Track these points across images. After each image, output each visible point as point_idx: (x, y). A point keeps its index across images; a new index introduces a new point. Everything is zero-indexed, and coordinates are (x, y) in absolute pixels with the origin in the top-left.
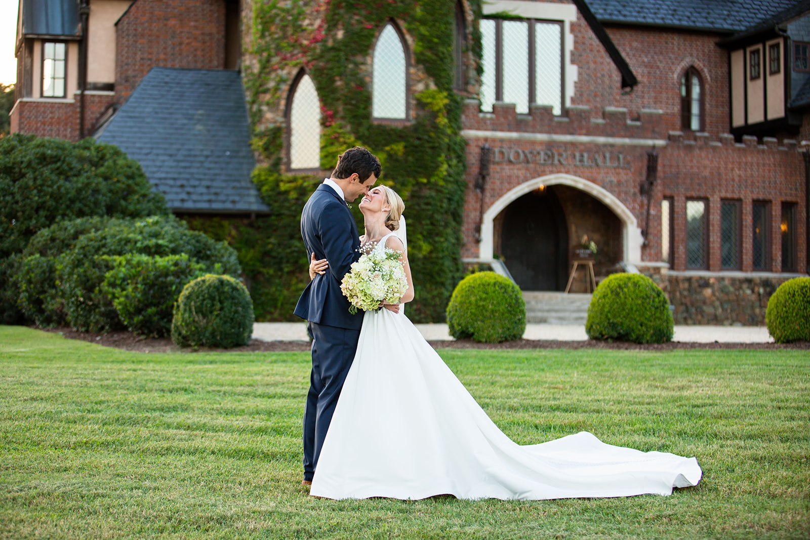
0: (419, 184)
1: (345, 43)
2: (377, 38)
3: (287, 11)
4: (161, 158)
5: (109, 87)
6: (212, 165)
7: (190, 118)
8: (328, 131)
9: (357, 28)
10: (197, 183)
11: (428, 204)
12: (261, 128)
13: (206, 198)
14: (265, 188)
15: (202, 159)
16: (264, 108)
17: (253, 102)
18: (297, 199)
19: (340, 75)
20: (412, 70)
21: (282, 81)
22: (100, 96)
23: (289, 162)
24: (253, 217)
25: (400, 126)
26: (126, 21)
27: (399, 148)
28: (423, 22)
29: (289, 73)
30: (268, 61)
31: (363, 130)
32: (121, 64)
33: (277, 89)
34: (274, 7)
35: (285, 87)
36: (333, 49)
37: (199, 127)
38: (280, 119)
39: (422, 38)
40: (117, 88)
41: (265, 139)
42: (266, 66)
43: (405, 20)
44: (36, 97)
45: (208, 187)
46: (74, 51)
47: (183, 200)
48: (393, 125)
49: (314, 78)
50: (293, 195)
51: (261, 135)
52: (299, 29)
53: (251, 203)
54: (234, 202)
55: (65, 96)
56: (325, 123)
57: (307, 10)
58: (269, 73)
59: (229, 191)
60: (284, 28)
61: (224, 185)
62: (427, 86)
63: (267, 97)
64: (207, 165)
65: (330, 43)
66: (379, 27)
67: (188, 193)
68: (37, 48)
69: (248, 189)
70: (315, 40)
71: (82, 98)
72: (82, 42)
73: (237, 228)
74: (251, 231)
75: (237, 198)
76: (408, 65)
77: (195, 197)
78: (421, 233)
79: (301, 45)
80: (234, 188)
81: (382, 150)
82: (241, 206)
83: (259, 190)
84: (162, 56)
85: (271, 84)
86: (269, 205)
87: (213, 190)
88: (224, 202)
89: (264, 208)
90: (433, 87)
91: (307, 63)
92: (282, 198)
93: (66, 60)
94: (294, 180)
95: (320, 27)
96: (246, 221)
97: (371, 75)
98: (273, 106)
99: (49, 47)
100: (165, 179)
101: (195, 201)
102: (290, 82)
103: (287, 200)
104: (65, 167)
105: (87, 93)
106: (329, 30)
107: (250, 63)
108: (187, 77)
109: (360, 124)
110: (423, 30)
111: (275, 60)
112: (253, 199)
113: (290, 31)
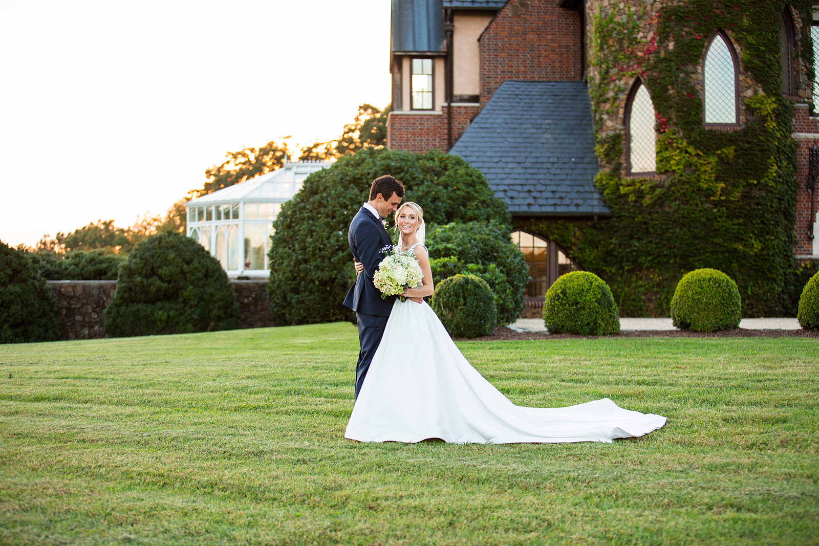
0: (749, 185)
1: (676, 54)
2: (707, 49)
3: (623, 25)
4: (510, 165)
5: (475, 99)
6: (559, 171)
7: (538, 127)
8: (662, 137)
9: (687, 39)
10: (543, 188)
11: (758, 204)
12: (603, 135)
13: (551, 202)
14: (606, 192)
15: (549, 166)
16: (605, 117)
17: (596, 111)
18: (635, 201)
19: (672, 84)
20: (741, 77)
21: (621, 91)
22: (466, 108)
23: (629, 166)
24: (596, 218)
25: (731, 130)
26: (487, 36)
27: (729, 151)
28: (750, 31)
29: (626, 83)
30: (607, 72)
31: (694, 135)
32: (484, 78)
33: (615, 99)
34: (611, 21)
35: (623, 97)
36: (665, 59)
37: (546, 136)
38: (620, 127)
39: (749, 46)
40: (482, 99)
41: (606, 146)
42: (606, 77)
43: (732, 30)
44: (406, 110)
45: (553, 192)
46: (440, 66)
47: (529, 205)
48: (724, 130)
49: (649, 88)
50: (632, 198)
51: (602, 142)
52: (634, 41)
53: (594, 206)
54: (577, 205)
55: (433, 109)
56: (659, 129)
57: (641, 24)
58: (608, 84)
59: (574, 195)
60: (620, 41)
61: (569, 189)
62: (756, 92)
63: (607, 106)
64: (553, 171)
65: (662, 54)
66: (709, 38)
67: (535, 198)
68: (406, 64)
69: (592, 193)
70: (649, 52)
71: (449, 110)
72: (447, 58)
73: (581, 229)
74: (595, 232)
75: (580, 202)
76: (737, 73)
77: (540, 202)
78: (753, 232)
79: (636, 56)
80: (578, 192)
81: (714, 154)
82: (584, 209)
83: (601, 193)
84: (522, 68)
85: (611, 94)
86: (610, 207)
87: (557, 195)
88: (568, 205)
89: (606, 211)
90: (761, 92)
91: (642, 74)
92: (622, 200)
93: (433, 75)
94: (633, 184)
95: (653, 39)
96: (590, 223)
97: (702, 83)
98: (612, 114)
99: (416, 62)
100: (513, 185)
101: (540, 206)
102: (627, 92)
103: (626, 202)
104: (408, 177)
105: (453, 104)
106: (661, 42)
107: (593, 73)
108: (536, 89)
109: (692, 130)
110: (751, 39)
111: (614, 71)
112: (596, 203)
113: (626, 44)
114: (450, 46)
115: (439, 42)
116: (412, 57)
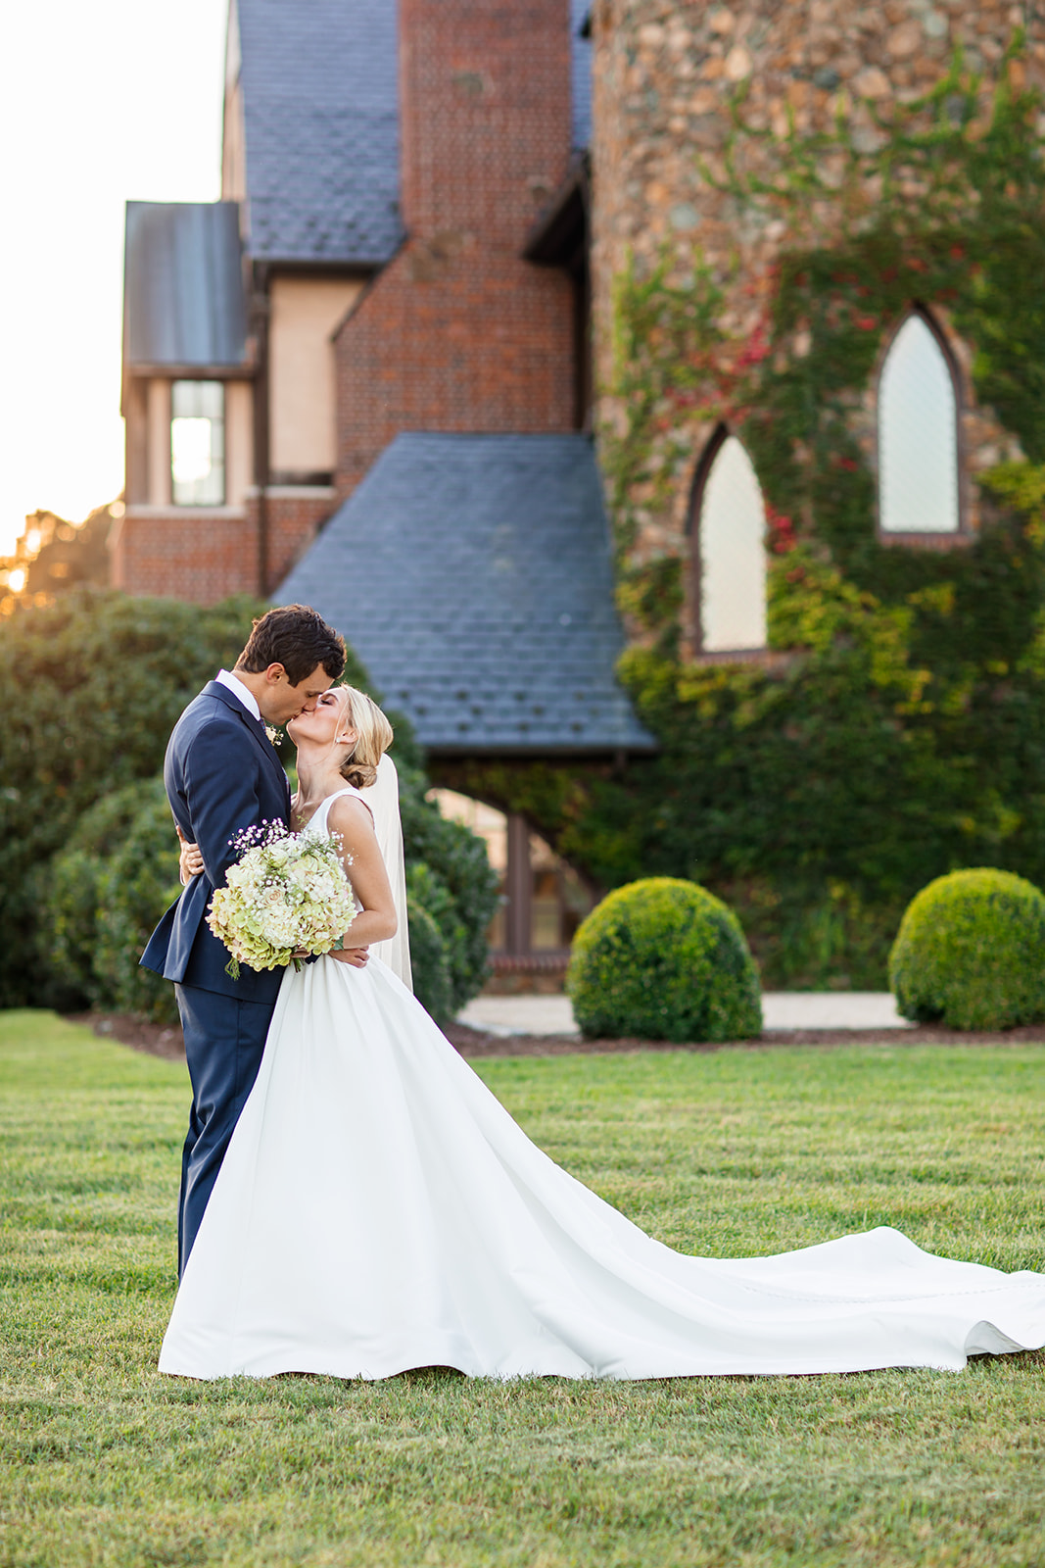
0: (991, 678)
1: (814, 363)
2: (887, 350)
3: (685, 297)
4: (417, 634)
5: (322, 479)
6: (528, 648)
7: (481, 542)
8: (781, 563)
9: (840, 328)
10: (492, 687)
11: (1010, 720)
12: (635, 561)
13: (515, 719)
14: (647, 696)
15: (507, 634)
16: (642, 516)
17: (619, 504)
18: (717, 719)
19: (805, 435)
20: (970, 419)
21: (678, 453)
22: (302, 502)
23: (699, 636)
24: (621, 761)
25: (943, 547)
26: (350, 331)
27: (941, 597)
28: (990, 309)
29: (694, 437)
30: (647, 409)
31: (858, 558)
32: (346, 428)
33: (667, 473)
34: (656, 287)
35: (685, 469)
36: (789, 378)
37: (502, 564)
38: (676, 539)
39: (988, 345)
40: (341, 480)
41: (644, 587)
42: (644, 422)
43: (950, 306)
44: (158, 507)
45: (520, 697)
46: (241, 399)
47: (463, 728)
48: (927, 546)
49: (751, 444)
50: (708, 709)
51: (635, 578)
52: (712, 335)
53: (616, 728)
54: (577, 728)
55: (224, 502)
56: (775, 543)
57: (729, 292)
58: (648, 439)
59: (569, 704)
60: (679, 335)
61: (555, 689)
62: (1004, 455)
63: (647, 492)
64: (519, 646)
65: (781, 365)
66: (892, 324)
67: (477, 712)
68: (158, 394)
69: (608, 697)
70: (748, 360)
71: (262, 508)
72: (257, 380)
73: (586, 785)
74: (618, 791)
75: (583, 719)
76: (960, 407)
77: (489, 719)
78: (999, 788)
79: (717, 373)
80: (580, 697)
81: (904, 603)
82: (594, 736)
83: (633, 696)
84: (434, 407)
85: (655, 463)
86: (655, 732)
87: (530, 703)
88: (554, 728)
89: (644, 740)
90: (1017, 455)
91: (733, 412)
92: (683, 716)
93: (225, 421)
94: (709, 675)
95: (758, 331)
96: (606, 770)
97: (874, 433)
98: (660, 510)
99: (185, 391)
100: (426, 680)
101: (491, 729)
102: (695, 456)
103: (694, 721)
104: (179, 659)
105: (277, 493)
106: (778, 335)
107: (612, 415)
108: (475, 453)
109: (851, 546)
110: (993, 328)
111: (662, 408)
112: (619, 721)
113: (693, 341)
114: (264, 354)
115: (236, 341)
116: (172, 379)
